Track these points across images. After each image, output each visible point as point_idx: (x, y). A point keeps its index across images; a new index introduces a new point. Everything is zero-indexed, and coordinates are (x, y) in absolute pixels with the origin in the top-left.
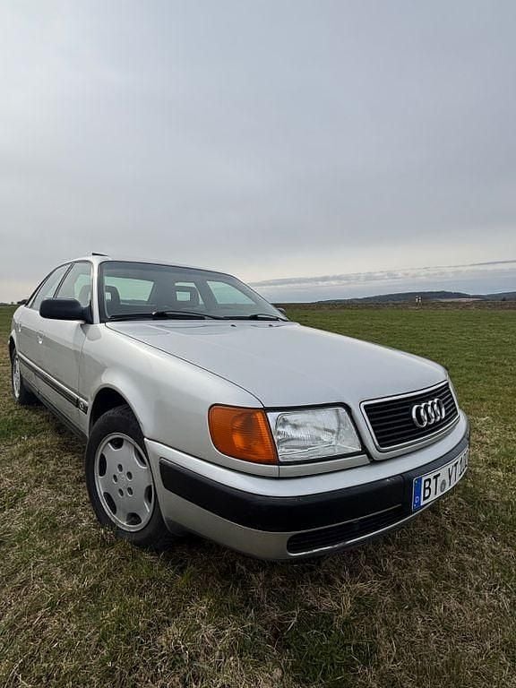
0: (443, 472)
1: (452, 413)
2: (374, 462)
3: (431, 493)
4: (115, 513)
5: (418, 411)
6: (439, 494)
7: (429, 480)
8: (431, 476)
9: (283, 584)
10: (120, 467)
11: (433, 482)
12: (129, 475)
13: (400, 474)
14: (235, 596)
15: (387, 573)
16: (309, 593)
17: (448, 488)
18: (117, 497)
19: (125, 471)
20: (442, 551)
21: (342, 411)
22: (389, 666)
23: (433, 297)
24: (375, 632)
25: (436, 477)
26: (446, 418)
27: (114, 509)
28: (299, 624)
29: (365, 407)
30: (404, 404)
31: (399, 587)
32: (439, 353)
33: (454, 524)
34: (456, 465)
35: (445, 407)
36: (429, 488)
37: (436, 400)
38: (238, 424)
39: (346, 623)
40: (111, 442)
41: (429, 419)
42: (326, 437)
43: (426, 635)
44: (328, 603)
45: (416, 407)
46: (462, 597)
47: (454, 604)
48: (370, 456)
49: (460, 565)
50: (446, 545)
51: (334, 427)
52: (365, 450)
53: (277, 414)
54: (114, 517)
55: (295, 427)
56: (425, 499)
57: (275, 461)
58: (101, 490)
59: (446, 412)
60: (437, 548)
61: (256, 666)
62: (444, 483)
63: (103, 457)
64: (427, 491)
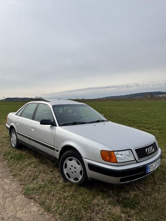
0: (154, 164)
1: (156, 150)
2: (137, 162)
3: (151, 169)
4: (70, 178)
5: (147, 150)
6: (153, 170)
7: (150, 166)
8: (151, 165)
9: (116, 193)
10: (72, 166)
11: (151, 167)
12: (75, 168)
13: (144, 165)
14: (106, 195)
15: (141, 190)
16: (123, 194)
17: (155, 169)
18: (71, 174)
19: (74, 167)
20: (155, 185)
21: (130, 151)
22: (143, 205)
23: (156, 94)
24: (139, 200)
25: (152, 166)
26: (154, 151)
27: (70, 177)
28: (122, 199)
29: (135, 150)
30: (144, 149)
31: (144, 192)
32: (157, 123)
33: (158, 179)
34: (157, 163)
35: (154, 148)
36: (150, 168)
37: (152, 147)
38: (107, 155)
39: (133, 199)
40: (68, 159)
41: (150, 152)
42: (127, 157)
43: (150, 200)
44: (128, 196)
45: (147, 149)
46: (159, 194)
47: (157, 195)
48: (137, 161)
49: (159, 188)
50: (156, 184)
51: (128, 154)
52: (135, 160)
53: (116, 152)
54: (70, 180)
55: (122, 155)
56: (149, 171)
57: (117, 162)
58: (65, 172)
59: (154, 150)
60: (154, 184)
61: (115, 206)
62: (154, 167)
63: (66, 164)
64: (150, 169)
